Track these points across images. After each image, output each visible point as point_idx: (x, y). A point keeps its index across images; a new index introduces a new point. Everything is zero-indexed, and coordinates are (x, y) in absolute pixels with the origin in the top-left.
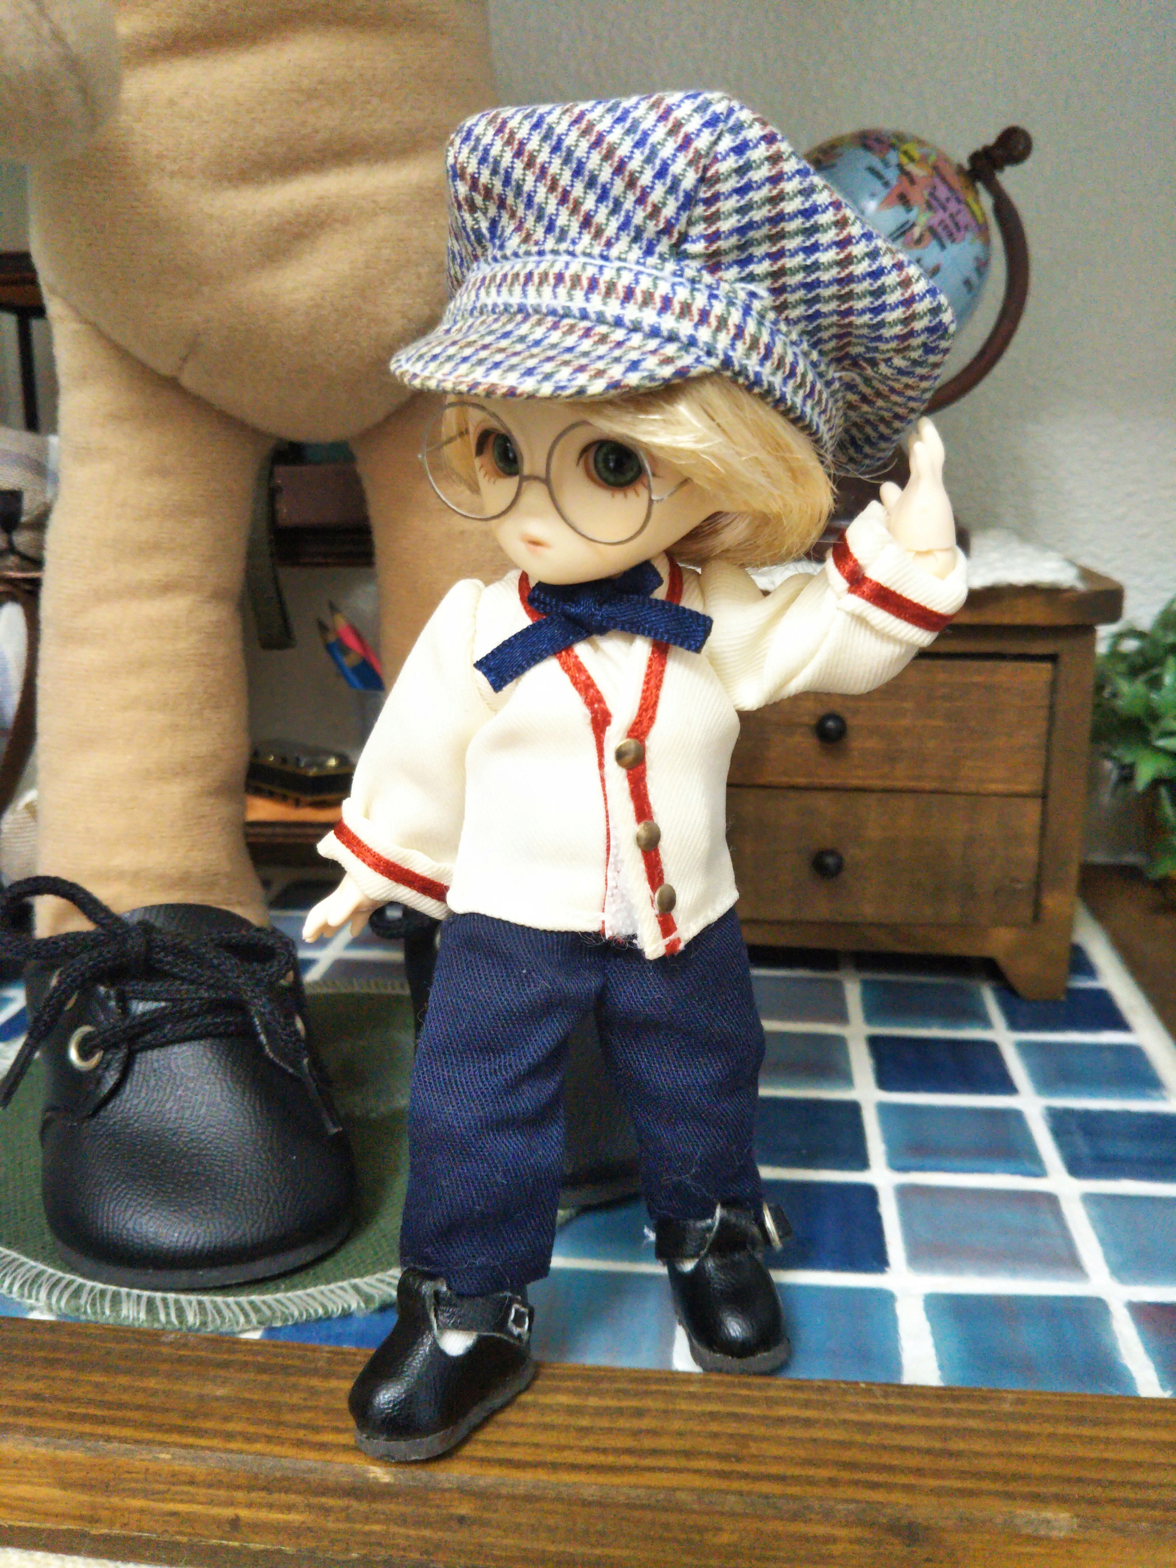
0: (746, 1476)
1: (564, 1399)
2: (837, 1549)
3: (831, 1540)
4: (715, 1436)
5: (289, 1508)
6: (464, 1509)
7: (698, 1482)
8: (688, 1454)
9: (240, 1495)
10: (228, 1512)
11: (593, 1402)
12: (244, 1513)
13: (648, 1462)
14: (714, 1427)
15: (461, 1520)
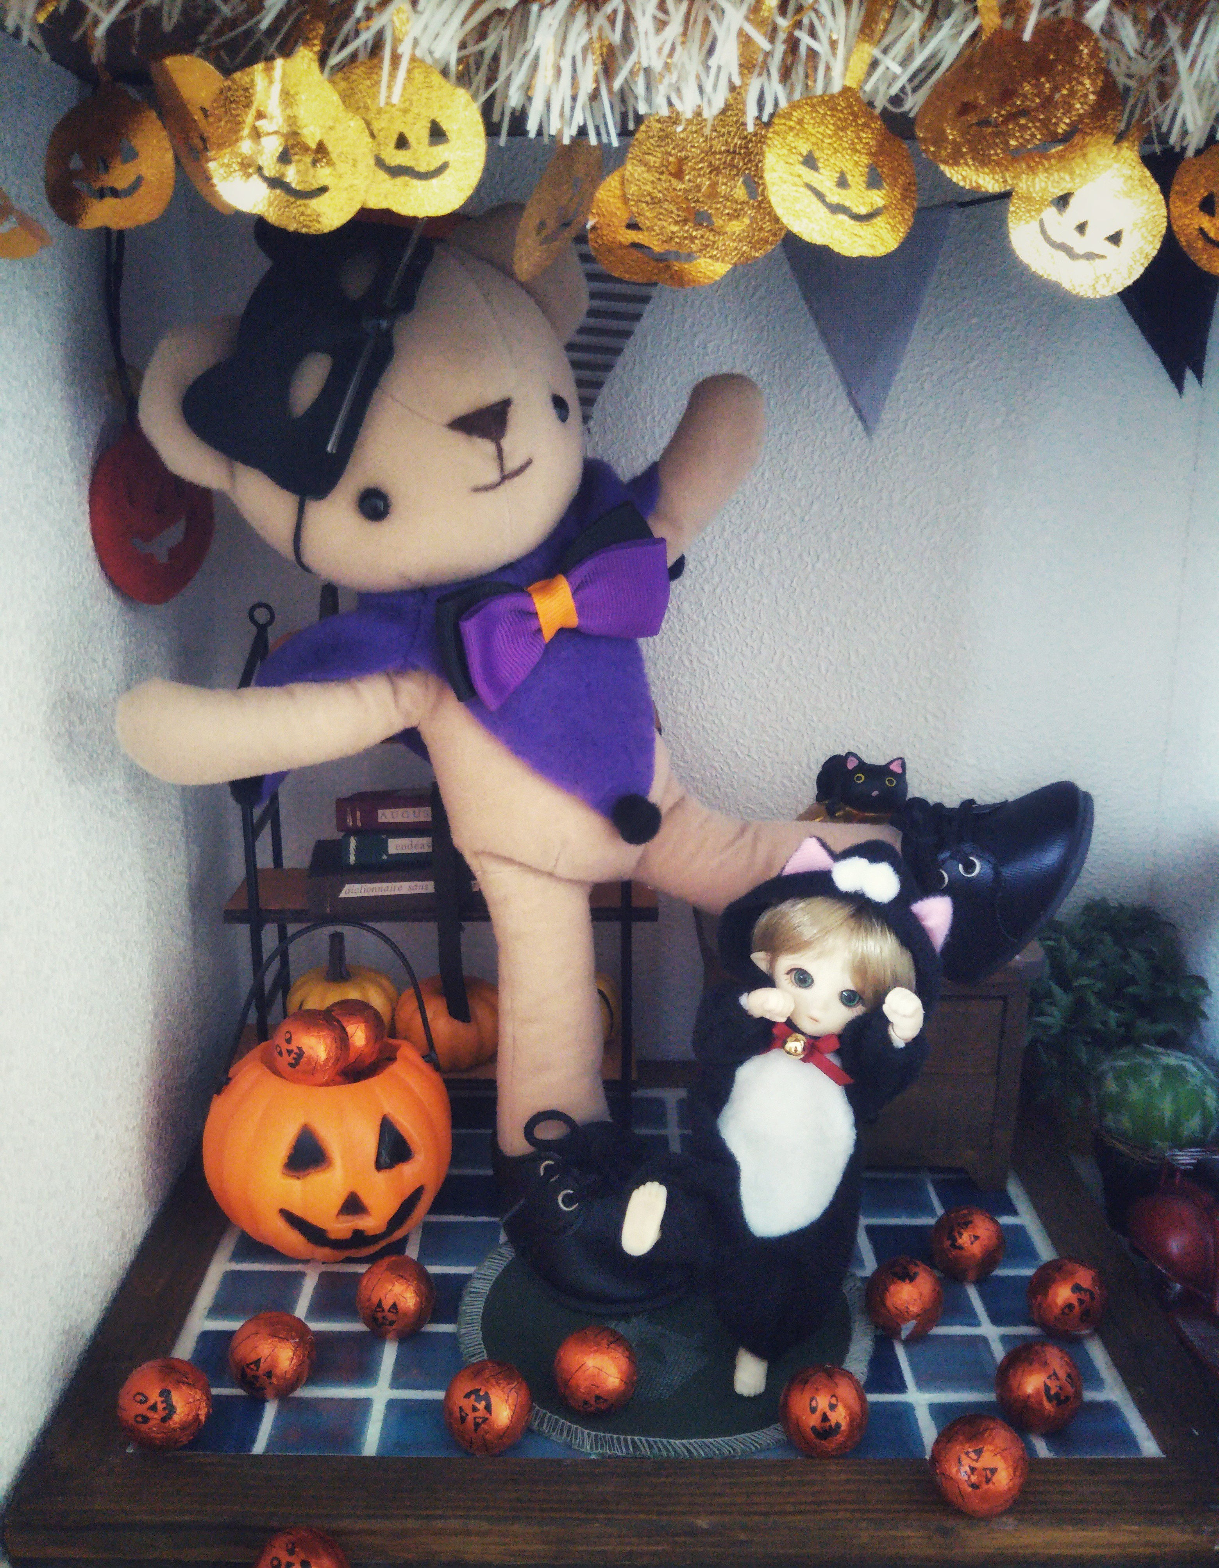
0: (868, 1511)
1: (775, 1479)
2: (912, 1541)
3: (910, 1538)
4: (850, 1492)
5: (657, 1544)
6: (742, 1537)
7: (848, 1515)
8: (839, 1502)
9: (634, 1540)
10: (628, 1548)
11: (788, 1478)
12: (635, 1548)
13: (823, 1508)
14: (847, 1488)
15: (741, 1542)
